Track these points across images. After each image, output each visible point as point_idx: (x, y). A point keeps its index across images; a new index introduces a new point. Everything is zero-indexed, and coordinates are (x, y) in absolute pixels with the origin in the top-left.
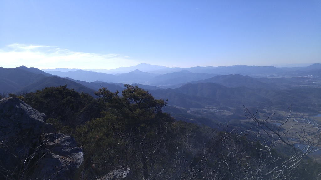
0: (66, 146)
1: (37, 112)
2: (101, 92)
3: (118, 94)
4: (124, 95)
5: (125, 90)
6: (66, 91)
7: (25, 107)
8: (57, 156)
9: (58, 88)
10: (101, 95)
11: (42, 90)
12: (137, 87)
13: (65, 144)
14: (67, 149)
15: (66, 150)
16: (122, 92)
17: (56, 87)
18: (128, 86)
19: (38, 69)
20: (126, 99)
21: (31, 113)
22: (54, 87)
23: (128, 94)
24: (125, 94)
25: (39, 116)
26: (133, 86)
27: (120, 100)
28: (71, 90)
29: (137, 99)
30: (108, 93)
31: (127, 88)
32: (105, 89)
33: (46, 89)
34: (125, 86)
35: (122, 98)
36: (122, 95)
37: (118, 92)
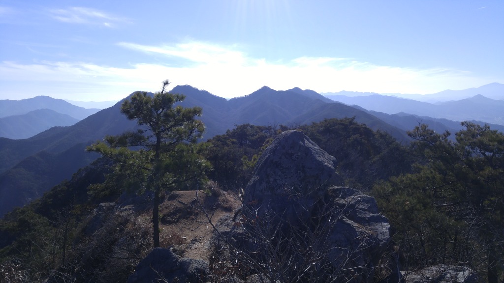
0: (362, 209)
1: (325, 154)
2: (418, 132)
3: (449, 138)
4: (460, 140)
5: (461, 132)
6: (354, 126)
7: (310, 145)
8: (350, 222)
9: (341, 121)
10: (418, 138)
11: (319, 123)
12: (489, 128)
13: (361, 206)
14: (365, 214)
15: (363, 215)
16: (456, 135)
17: (339, 119)
18: (468, 125)
19: (316, 93)
20: (463, 148)
21: (317, 153)
22: (337, 120)
23: (469, 139)
24: (462, 139)
25: (327, 160)
26: (478, 126)
27: (452, 148)
28: (362, 125)
29: (486, 150)
30: (431, 134)
31: (465, 129)
32: (425, 128)
33: (325, 121)
34: (463, 124)
35: (456, 144)
36: (456, 140)
37: (449, 134)
